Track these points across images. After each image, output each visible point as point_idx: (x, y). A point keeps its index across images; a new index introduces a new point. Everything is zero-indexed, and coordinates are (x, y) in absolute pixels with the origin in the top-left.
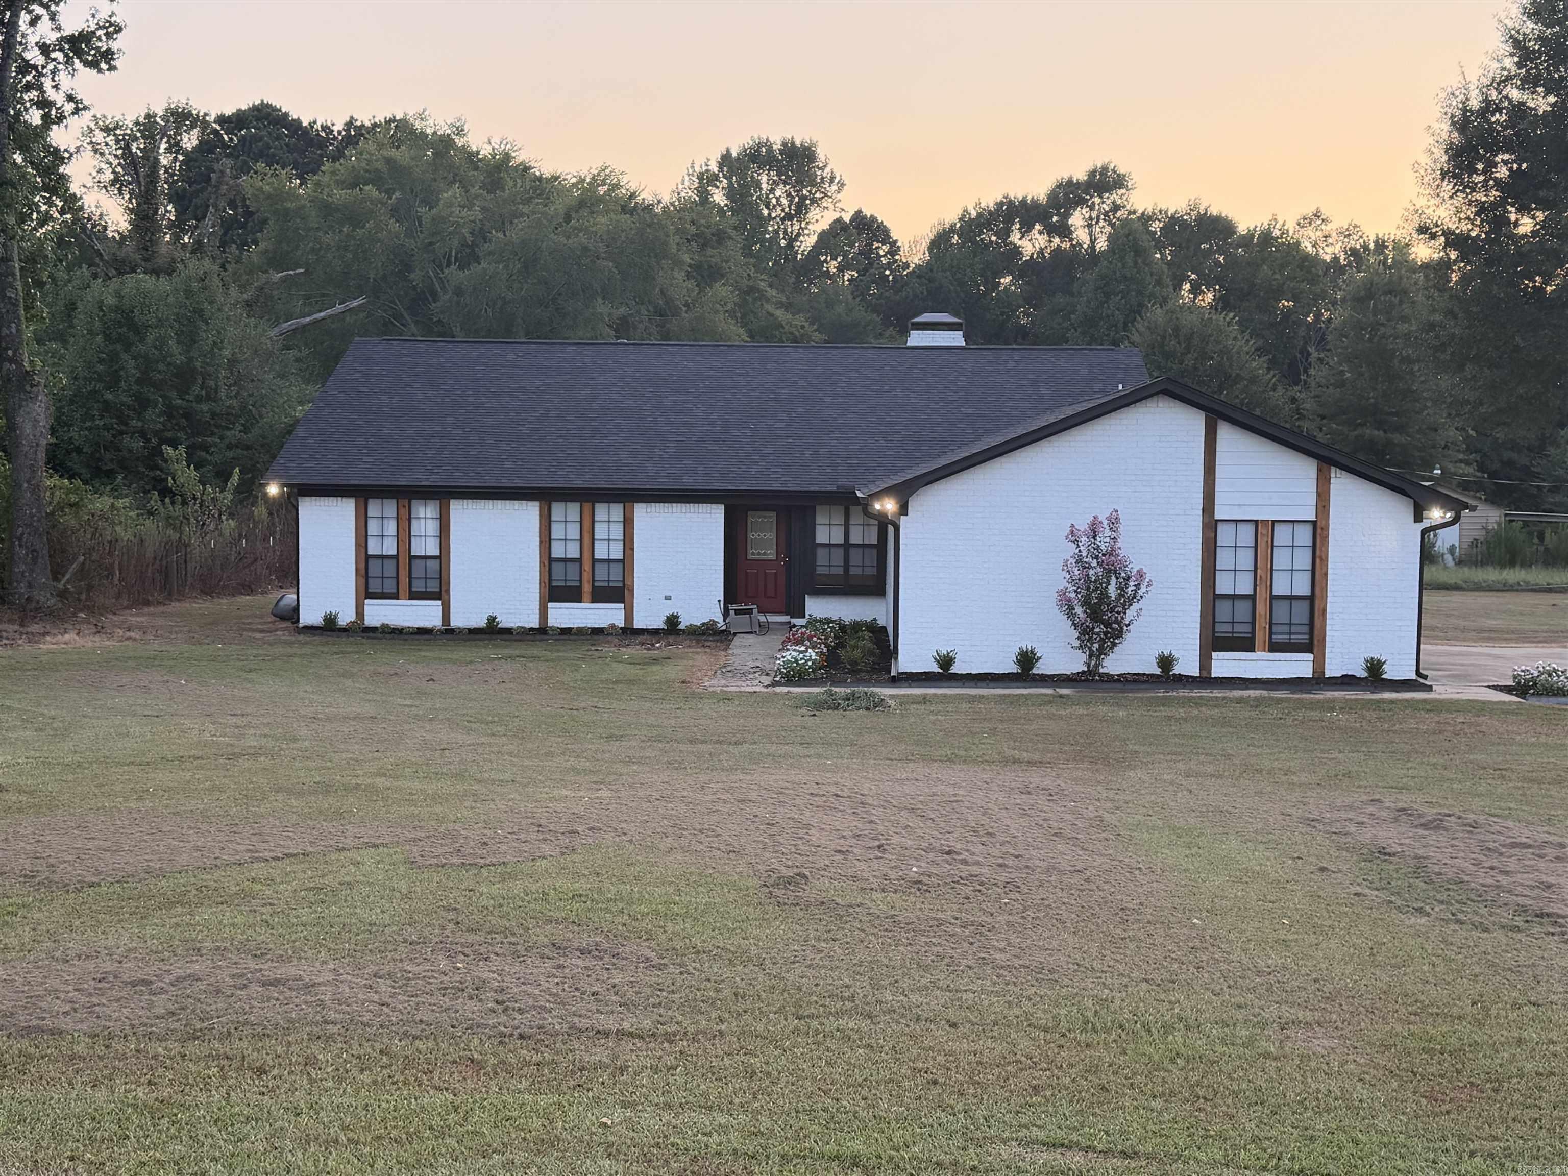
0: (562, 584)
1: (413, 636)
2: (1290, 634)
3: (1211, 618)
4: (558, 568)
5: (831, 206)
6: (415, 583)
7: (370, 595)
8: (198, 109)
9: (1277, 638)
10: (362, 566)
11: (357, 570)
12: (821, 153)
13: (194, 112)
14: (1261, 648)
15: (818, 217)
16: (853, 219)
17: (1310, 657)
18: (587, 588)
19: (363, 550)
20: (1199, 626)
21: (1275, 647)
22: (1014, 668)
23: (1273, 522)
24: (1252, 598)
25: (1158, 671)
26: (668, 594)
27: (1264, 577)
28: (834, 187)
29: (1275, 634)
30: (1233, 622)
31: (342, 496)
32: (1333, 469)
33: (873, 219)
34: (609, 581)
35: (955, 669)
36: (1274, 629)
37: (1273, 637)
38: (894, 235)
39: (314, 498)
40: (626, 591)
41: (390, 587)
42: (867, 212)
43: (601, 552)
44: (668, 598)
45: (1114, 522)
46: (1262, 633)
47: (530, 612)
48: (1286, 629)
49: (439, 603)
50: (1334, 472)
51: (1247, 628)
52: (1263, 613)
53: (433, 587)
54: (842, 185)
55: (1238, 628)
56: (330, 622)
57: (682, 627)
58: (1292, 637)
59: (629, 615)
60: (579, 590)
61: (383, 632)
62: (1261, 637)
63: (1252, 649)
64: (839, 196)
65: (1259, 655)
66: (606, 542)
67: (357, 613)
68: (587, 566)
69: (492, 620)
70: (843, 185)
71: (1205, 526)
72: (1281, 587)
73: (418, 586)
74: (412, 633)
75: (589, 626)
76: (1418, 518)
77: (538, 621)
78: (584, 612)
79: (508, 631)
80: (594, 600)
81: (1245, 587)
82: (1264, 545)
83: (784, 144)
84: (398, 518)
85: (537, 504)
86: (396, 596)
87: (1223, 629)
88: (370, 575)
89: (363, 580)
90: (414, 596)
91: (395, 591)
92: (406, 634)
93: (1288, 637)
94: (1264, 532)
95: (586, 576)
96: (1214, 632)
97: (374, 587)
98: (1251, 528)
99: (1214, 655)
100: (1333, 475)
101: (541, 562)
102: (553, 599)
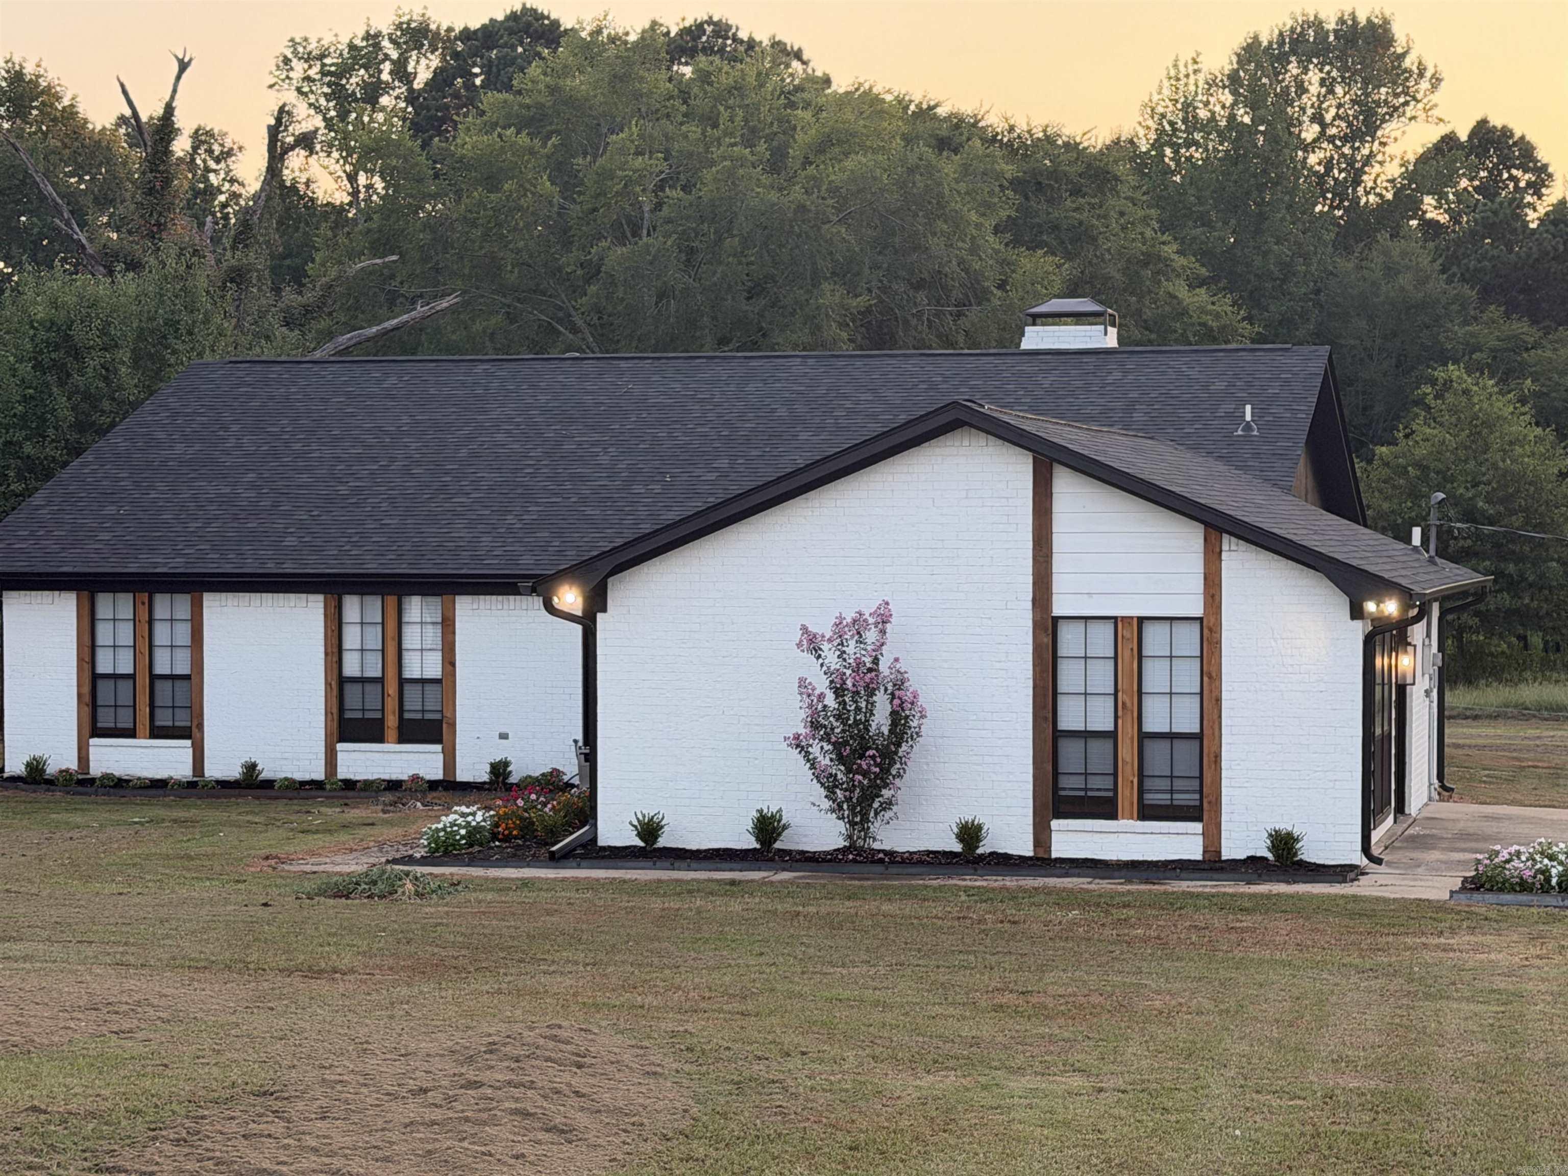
0: (359, 715)
1: (141, 792)
2: (1172, 792)
3: (1050, 768)
4: (352, 692)
5: (1421, 115)
6: (158, 713)
7: (97, 732)
8: (438, 20)
9: (1152, 798)
10: (86, 689)
11: (80, 696)
12: (1399, 31)
13: (433, 27)
14: (1127, 812)
15: (1398, 134)
16: (1473, 134)
17: (1197, 827)
18: (392, 721)
19: (87, 667)
20: (1031, 779)
21: (1147, 813)
22: (751, 843)
23: (1141, 620)
24: (1112, 735)
25: (957, 847)
26: (504, 730)
27: (1129, 704)
28: (1425, 85)
29: (1150, 791)
30: (1086, 774)
31: (60, 590)
32: (1226, 538)
33: (1506, 132)
34: (423, 711)
35: (662, 842)
36: (1148, 784)
37: (1147, 796)
38: (1542, 155)
39: (22, 592)
40: (444, 726)
41: (125, 722)
42: (1497, 121)
43: (413, 668)
44: (504, 736)
45: (883, 619)
46: (1127, 793)
47: (311, 756)
48: (1165, 784)
49: (188, 743)
50: (1228, 542)
51: (1108, 783)
52: (1128, 759)
53: (182, 720)
54: (1436, 81)
55: (1096, 783)
56: (35, 769)
57: (513, 779)
58: (1175, 796)
59: (450, 763)
60: (380, 723)
61: (103, 786)
62: (1127, 796)
63: (1112, 815)
64: (1435, 98)
65: (1123, 824)
66: (419, 653)
67: (80, 759)
68: (392, 688)
69: (251, 768)
70: (1439, 80)
71: (1038, 626)
72: (1155, 722)
73: (164, 719)
74: (141, 788)
75: (384, 777)
76: (1357, 612)
77: (323, 770)
78: (387, 756)
79: (269, 784)
80: (402, 740)
81: (1102, 720)
82: (1127, 653)
83: (1341, 21)
84: (134, 620)
85: (321, 597)
86: (130, 733)
87: (1071, 784)
88: (99, 702)
89: (87, 710)
90: (157, 733)
91: (131, 726)
92: (135, 788)
93: (1168, 796)
94: (1127, 634)
95: (392, 704)
96: (1056, 787)
97: (106, 720)
98: (1109, 628)
99: (1055, 824)
100: (1225, 547)
101: (328, 684)
102: (342, 739)
